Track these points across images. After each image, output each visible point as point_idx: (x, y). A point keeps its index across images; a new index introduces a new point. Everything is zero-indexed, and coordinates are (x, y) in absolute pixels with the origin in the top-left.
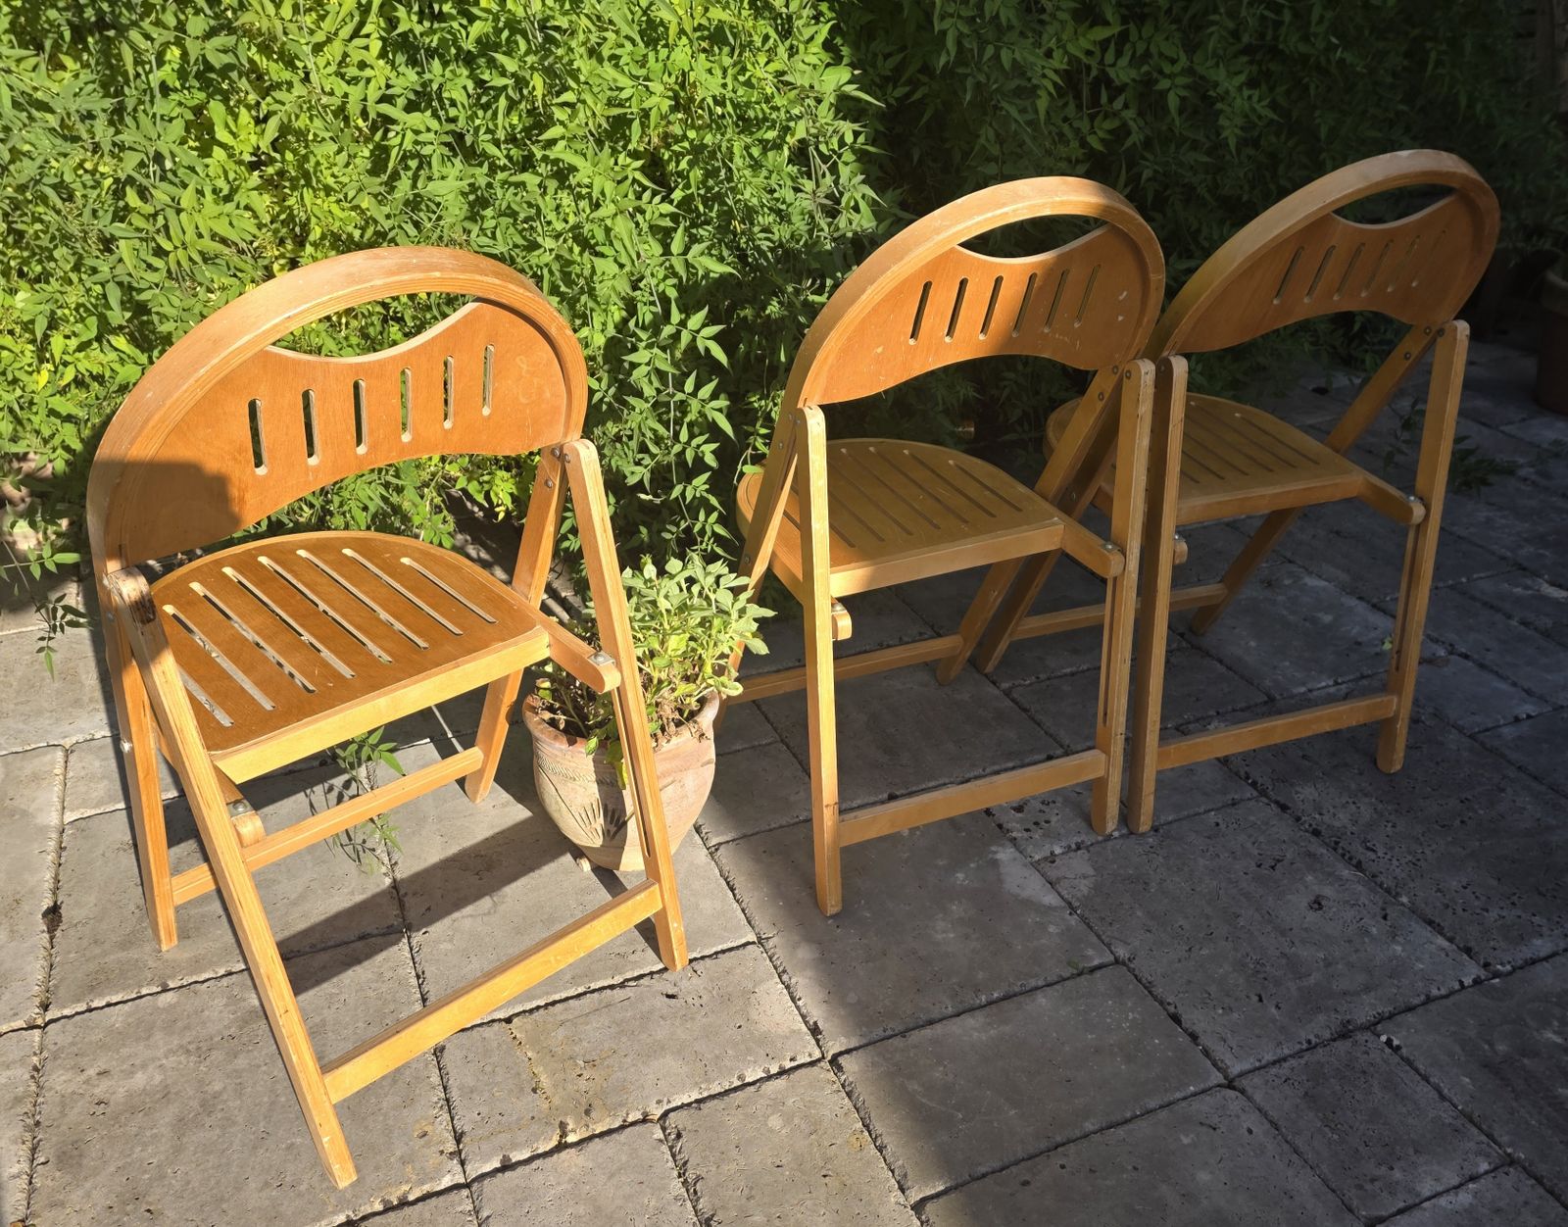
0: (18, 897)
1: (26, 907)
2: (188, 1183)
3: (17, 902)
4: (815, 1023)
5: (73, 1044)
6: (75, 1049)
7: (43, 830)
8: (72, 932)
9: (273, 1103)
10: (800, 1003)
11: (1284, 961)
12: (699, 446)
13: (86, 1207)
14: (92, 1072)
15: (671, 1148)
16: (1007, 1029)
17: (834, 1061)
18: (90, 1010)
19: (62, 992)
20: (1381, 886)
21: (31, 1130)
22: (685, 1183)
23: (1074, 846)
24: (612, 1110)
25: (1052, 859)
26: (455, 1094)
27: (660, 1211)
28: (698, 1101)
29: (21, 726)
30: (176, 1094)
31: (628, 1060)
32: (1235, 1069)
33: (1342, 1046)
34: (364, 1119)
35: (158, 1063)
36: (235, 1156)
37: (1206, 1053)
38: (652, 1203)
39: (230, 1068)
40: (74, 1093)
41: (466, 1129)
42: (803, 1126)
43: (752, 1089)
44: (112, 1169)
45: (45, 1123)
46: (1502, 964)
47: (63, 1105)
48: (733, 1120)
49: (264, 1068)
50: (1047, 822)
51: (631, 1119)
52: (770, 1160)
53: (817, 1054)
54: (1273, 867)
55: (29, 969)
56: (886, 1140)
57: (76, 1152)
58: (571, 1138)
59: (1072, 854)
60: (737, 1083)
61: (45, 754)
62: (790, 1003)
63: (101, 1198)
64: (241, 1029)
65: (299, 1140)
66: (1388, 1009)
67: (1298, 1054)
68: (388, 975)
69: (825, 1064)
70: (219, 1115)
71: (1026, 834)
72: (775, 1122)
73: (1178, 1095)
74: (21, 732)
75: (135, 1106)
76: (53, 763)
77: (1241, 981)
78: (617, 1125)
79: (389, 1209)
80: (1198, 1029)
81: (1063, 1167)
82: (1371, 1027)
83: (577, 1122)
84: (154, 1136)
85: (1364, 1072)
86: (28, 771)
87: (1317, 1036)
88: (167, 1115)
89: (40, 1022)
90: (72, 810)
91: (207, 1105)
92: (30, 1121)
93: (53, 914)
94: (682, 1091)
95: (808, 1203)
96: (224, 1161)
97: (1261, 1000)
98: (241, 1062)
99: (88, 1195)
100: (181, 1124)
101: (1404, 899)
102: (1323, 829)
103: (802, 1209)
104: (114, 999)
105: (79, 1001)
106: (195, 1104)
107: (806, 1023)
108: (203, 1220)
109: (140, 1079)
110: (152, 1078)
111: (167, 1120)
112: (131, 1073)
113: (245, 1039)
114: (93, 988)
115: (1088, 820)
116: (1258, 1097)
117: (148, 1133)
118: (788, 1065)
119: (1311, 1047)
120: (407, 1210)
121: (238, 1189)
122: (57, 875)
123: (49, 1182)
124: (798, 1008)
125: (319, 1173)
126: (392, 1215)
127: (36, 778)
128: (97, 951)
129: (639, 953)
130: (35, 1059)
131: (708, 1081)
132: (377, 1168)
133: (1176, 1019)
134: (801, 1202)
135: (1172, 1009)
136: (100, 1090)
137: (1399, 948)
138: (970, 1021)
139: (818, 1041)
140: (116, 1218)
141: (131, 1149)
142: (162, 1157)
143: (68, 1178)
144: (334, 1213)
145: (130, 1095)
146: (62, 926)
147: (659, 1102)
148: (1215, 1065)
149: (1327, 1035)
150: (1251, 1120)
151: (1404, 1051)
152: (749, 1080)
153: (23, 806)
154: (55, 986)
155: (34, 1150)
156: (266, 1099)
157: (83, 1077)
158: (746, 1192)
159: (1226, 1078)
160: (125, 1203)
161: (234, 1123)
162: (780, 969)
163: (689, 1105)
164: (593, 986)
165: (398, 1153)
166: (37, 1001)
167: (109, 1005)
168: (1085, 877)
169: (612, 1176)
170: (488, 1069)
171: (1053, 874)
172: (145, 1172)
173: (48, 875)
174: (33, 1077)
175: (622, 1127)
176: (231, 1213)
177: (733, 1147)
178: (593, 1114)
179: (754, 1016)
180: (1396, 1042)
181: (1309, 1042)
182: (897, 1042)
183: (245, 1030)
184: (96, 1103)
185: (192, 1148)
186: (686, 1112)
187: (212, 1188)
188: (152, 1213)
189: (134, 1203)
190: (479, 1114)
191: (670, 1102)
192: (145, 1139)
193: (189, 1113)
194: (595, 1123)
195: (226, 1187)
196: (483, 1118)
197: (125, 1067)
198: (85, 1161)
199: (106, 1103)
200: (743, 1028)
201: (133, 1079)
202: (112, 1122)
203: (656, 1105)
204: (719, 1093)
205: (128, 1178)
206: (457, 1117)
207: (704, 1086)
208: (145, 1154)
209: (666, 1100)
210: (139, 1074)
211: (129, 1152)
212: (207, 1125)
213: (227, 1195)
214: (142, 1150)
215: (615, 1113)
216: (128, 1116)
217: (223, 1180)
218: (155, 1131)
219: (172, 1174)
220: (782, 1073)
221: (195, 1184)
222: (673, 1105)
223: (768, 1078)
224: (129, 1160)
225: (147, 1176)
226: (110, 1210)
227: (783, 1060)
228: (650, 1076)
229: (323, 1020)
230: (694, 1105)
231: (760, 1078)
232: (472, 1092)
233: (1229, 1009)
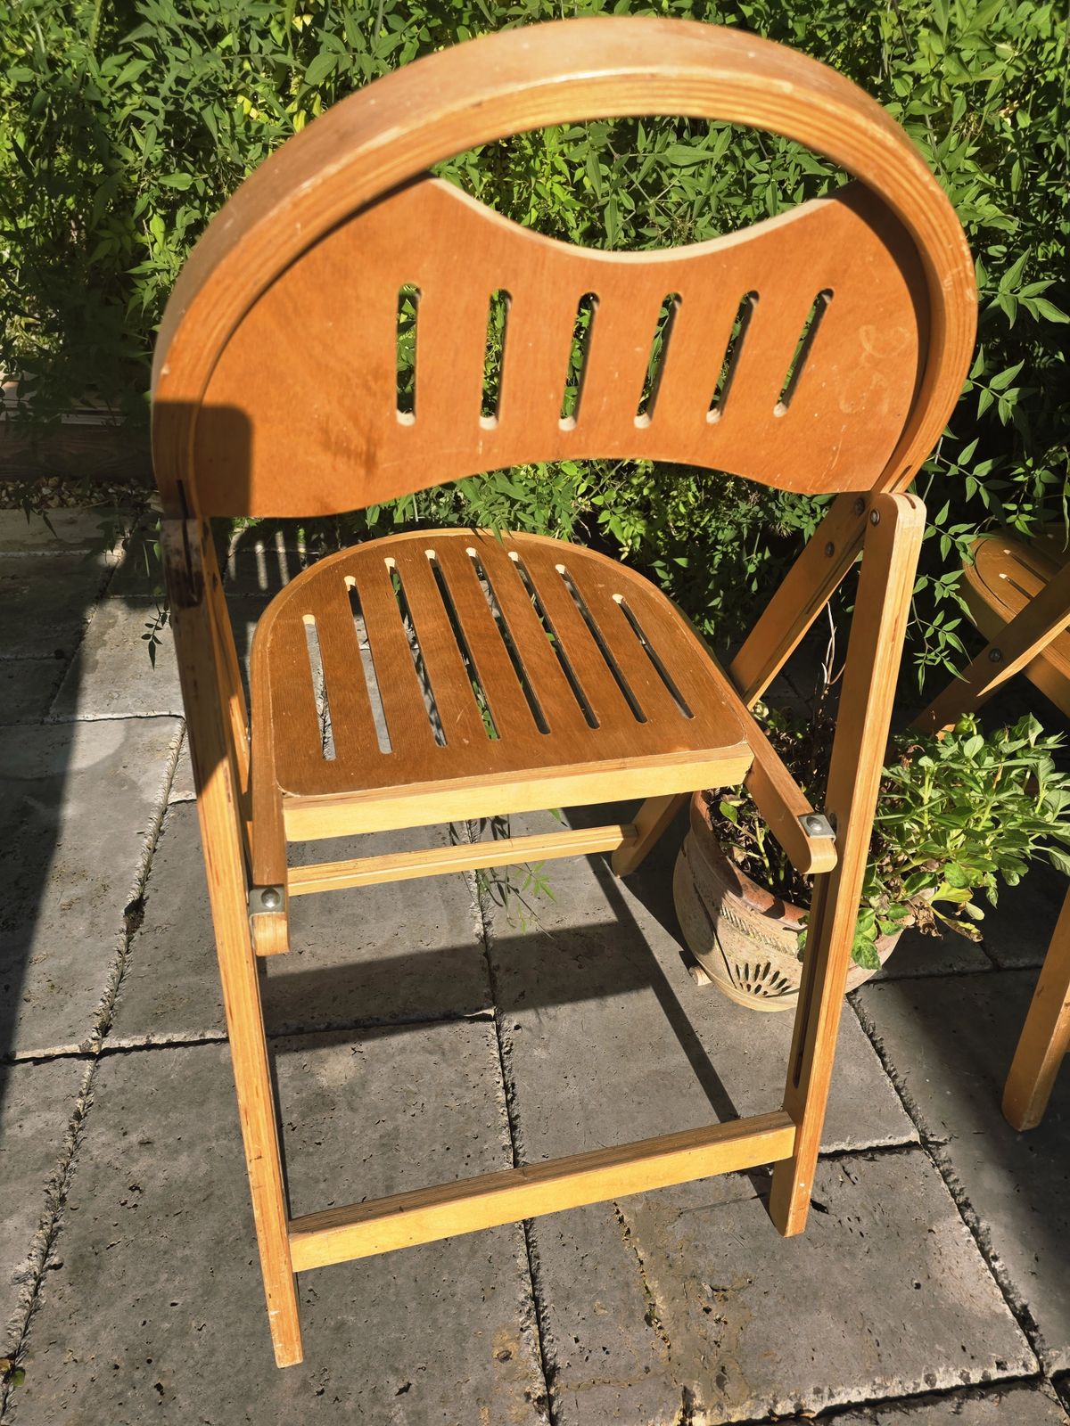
0: (107, 882)
1: (112, 896)
2: (212, 1352)
3: (105, 888)
4: (1025, 1307)
5: (123, 1091)
6: (122, 1099)
7: (147, 807)
8: (150, 937)
10: (996, 1265)
12: (957, 535)
13: (89, 1357)
14: (134, 1138)
17: (1059, 1381)
18: (149, 1047)
19: (125, 1015)
21: (54, 1208)
24: (753, 1388)
26: (547, 1295)
28: (869, 1403)
29: (150, 690)
30: (220, 1198)
31: (769, 1301)
34: (433, 1306)
35: (207, 1145)
40: (109, 1165)
41: (560, 1362)
43: (948, 1406)
44: (129, 1300)
45: (70, 1203)
47: (95, 1180)
49: (322, 1186)
51: (779, 1411)
53: (1034, 1368)
55: (98, 976)
57: (94, 1261)
60: (924, 1387)
61: (167, 723)
62: (983, 1264)
63: (108, 1348)
64: (303, 1116)
68: (474, 1078)
69: (1048, 1388)
74: (148, 695)
76: (170, 735)
78: (760, 1415)
83: (706, 1397)
84: (185, 1260)
86: (146, 739)
88: (205, 1231)
89: (95, 1049)
90: (178, 791)
92: (55, 1194)
93: (136, 910)
94: (849, 1382)
99: (94, 1338)
104: (177, 1038)
105: (139, 1031)
107: (1009, 1301)
109: (183, 1165)
110: (196, 1165)
111: (203, 1237)
112: (174, 1153)
113: (306, 1135)
114: (157, 1019)
117: (179, 1254)
118: (996, 1374)
122: (149, 862)
123: (55, 1301)
124: (993, 1270)
125: (370, 1386)
127: (152, 748)
128: (170, 968)
130: (80, 1101)
132: (444, 1400)
136: (140, 1166)
139: (1031, 1341)
140: (119, 1388)
141: (157, 1273)
142: (189, 1299)
143: (78, 1301)
145: (169, 1185)
146: (142, 929)
147: (817, 1391)
152: (940, 1385)
153: (134, 778)
154: (120, 1004)
155: (51, 1238)
157: (122, 1144)
160: (135, 1365)
162: (961, 1199)
163: (858, 1406)
165: (472, 1382)
166: (97, 1022)
167: (170, 1045)
170: (589, 1263)
172: (166, 1317)
173: (141, 862)
174: (72, 1128)
178: (728, 1387)
179: (936, 1272)
183: (308, 1120)
184: (131, 1189)
185: (225, 1294)
186: (856, 1422)
187: (238, 1372)
188: (162, 1394)
189: (145, 1369)
190: (577, 1340)
191: (831, 1395)
192: (174, 1262)
193: (229, 1235)
194: (732, 1405)
195: (256, 1376)
196: (582, 1350)
197: (170, 1140)
198: (102, 1279)
199: (141, 1192)
200: (924, 1290)
201: (176, 1163)
202: (142, 1223)
203: (813, 1397)
204: (900, 1398)
205: (145, 1323)
206: (548, 1337)
207: (878, 1380)
208: (170, 1286)
209: (826, 1390)
210: (184, 1158)
211: (153, 1279)
212: (247, 1260)
213: (255, 1390)
214: (167, 1280)
215: (757, 1396)
216: (161, 1218)
217: (254, 1361)
218: (187, 1252)
219: (195, 1332)
220: (987, 1386)
221: (220, 1357)
222: (836, 1401)
223: (968, 1391)
224: (151, 1291)
225: (167, 1325)
226: (115, 1372)
227: (986, 1363)
228: (803, 1341)
229: (396, 1129)
230: (867, 1411)
231: (958, 1388)
232: (568, 1298)
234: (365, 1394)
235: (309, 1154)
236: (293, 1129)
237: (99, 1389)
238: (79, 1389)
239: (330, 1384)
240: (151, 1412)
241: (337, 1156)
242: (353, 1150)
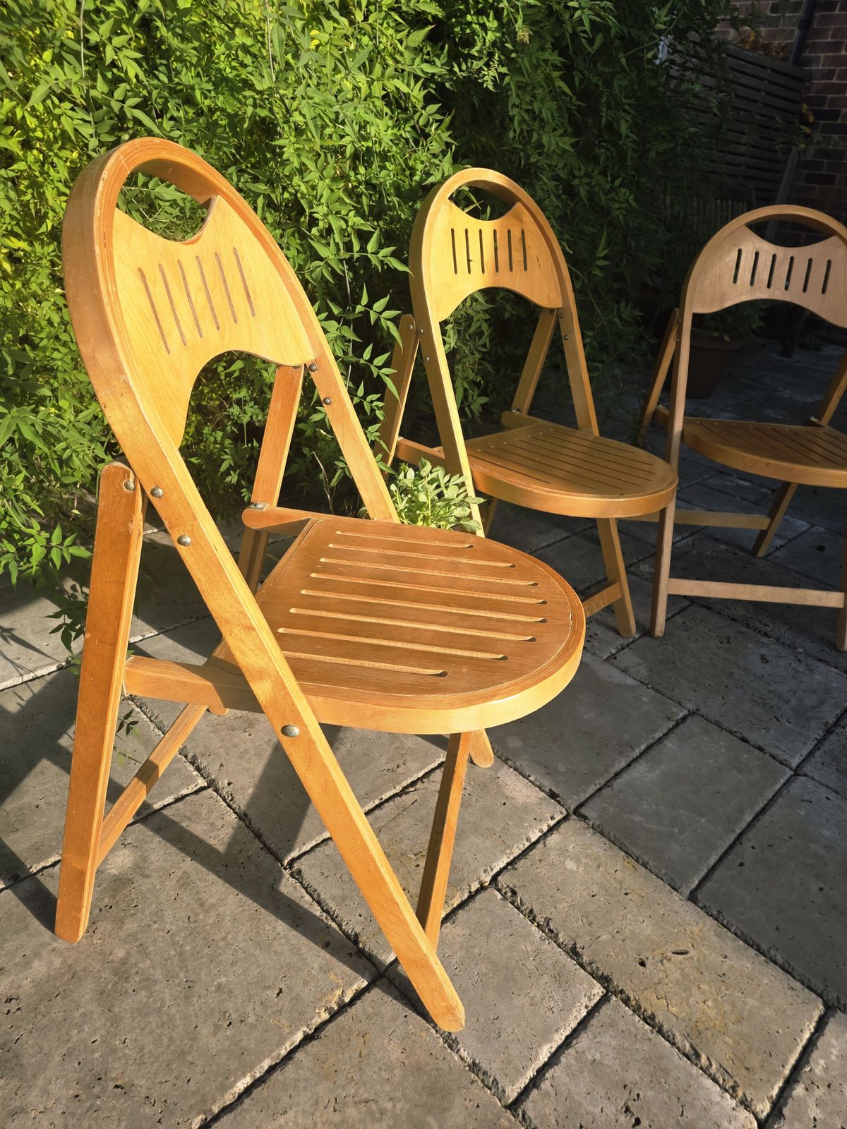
2: (142, 1048)
4: (550, 790)
9: (181, 954)
10: (531, 778)
11: (772, 695)
13: (50, 1104)
15: (512, 903)
16: (663, 767)
17: (576, 812)
20: (784, 643)
22: (539, 926)
23: (620, 647)
24: (456, 887)
25: (613, 657)
26: (332, 905)
27: (537, 952)
28: (508, 864)
30: (84, 970)
32: (795, 762)
33: (833, 737)
34: (270, 946)
35: (50, 948)
36: (174, 1010)
37: (773, 757)
38: (529, 948)
39: (123, 934)
41: (357, 930)
42: (590, 863)
43: (540, 846)
44: (58, 1058)
48: (543, 872)
49: (155, 926)
50: (596, 635)
51: (473, 889)
52: (585, 893)
53: (565, 812)
54: (728, 642)
56: (646, 858)
57: (10, 1055)
59: (622, 652)
60: (527, 844)
62: (526, 781)
63: (61, 1091)
65: (223, 980)
67: (817, 748)
68: (219, 823)
69: (573, 817)
70: (137, 978)
72: (570, 865)
73: (778, 787)
77: (760, 711)
78: (466, 896)
79: (334, 1016)
80: (761, 743)
81: (753, 848)
82: (838, 724)
84: (84, 1015)
87: (817, 735)
88: (86, 993)
91: (122, 971)
94: (496, 859)
95: (629, 916)
96: (165, 1018)
97: (778, 720)
98: (131, 926)
99: (46, 1092)
100: (105, 997)
101: (801, 650)
102: (735, 617)
103: (628, 922)
106: (106, 974)
107: (543, 791)
108: (176, 1078)
109: (39, 968)
110: (51, 963)
111: (87, 997)
112: (26, 963)
115: (617, 631)
116: (816, 777)
117: (77, 1015)
118: (552, 823)
119: (820, 742)
120: (352, 1011)
121: (194, 1040)
124: (531, 781)
125: (258, 1003)
126: (340, 1019)
129: (402, 766)
131: (511, 847)
132: (306, 983)
133: (744, 740)
134: (624, 917)
135: (739, 735)
137: (818, 677)
138: (641, 767)
139: (559, 802)
140: (88, 1104)
141: (67, 1034)
142: (103, 1032)
143: (15, 1083)
144: (292, 1033)
145: (37, 984)
147: (485, 871)
148: (781, 763)
149: (822, 733)
150: (823, 792)
152: (533, 840)
156: (173, 952)
158: (585, 920)
159: (791, 769)
160: (90, 1087)
161: (155, 982)
162: (504, 758)
163: (505, 868)
164: (385, 797)
165: (316, 966)
168: (640, 665)
169: (488, 936)
171: (622, 665)
172: (93, 1051)
175: (472, 897)
176: (200, 1063)
177: (555, 890)
179: (510, 795)
181: (816, 739)
182: (606, 791)
183: (118, 898)
184: (6, 1002)
185: (128, 1016)
186: (508, 874)
187: (168, 1047)
188: (122, 1088)
189: (99, 1084)
190: (360, 916)
191: (492, 869)
192: (76, 1021)
193: (107, 985)
194: (451, 899)
195: (181, 1041)
196: (366, 918)
197: (17, 960)
198: (24, 1061)
199: (17, 999)
200: (507, 804)
201: (32, 970)
202: (33, 1015)
203: (484, 875)
204: (520, 855)
205: (79, 1063)
206: (344, 924)
207: (508, 852)
208: (84, 1035)
209: (489, 868)
210: (36, 963)
211: (67, 1038)
212: (130, 991)
213: (186, 1049)
214: (79, 1032)
215: (461, 889)
216: (46, 1004)
217: (174, 1035)
218: (82, 1010)
219: (122, 1046)
220: (551, 830)
221: (149, 1047)
222: (495, 871)
223: (545, 835)
224: (70, 1045)
225: (97, 1055)
226: (78, 1099)
227: (547, 820)
228: (468, 854)
229: (185, 873)
230: (509, 867)
231: (540, 837)
232: (344, 900)
233: (767, 729)
234: (258, 1008)
235: (132, 915)
236: (111, 907)
237: (73, 1115)
238: (56, 1122)
239: (233, 1016)
240: (122, 1100)
241: (154, 906)
242: (163, 897)
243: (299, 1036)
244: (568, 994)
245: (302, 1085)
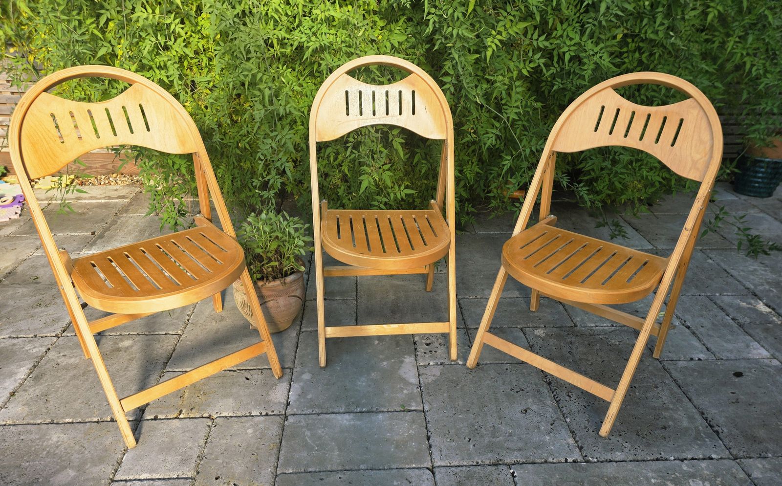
4: (290, 402)
5: (63, 344)
6: (62, 346)
10: (290, 393)
11: (492, 429)
14: (62, 354)
15: (210, 429)
16: (358, 423)
17: (288, 416)
20: (562, 412)
21: (34, 367)
22: (206, 442)
23: (439, 363)
24: (199, 411)
25: (427, 366)
27: (190, 448)
28: (230, 417)
31: (217, 396)
32: (438, 464)
33: (490, 469)
37: (431, 454)
38: (190, 445)
40: (53, 359)
42: (258, 435)
43: (251, 418)
44: (46, 385)
45: (39, 366)
46: (593, 458)
47: (47, 362)
48: (236, 426)
50: (435, 352)
51: (204, 415)
52: (238, 443)
54: (517, 392)
55: (67, 319)
56: (284, 449)
57: (40, 377)
58: (181, 416)
59: (436, 366)
60: (248, 414)
62: (286, 392)
63: (37, 392)
65: (101, 391)
66: (522, 460)
67: (469, 466)
68: (165, 347)
69: (282, 417)
71: (423, 354)
72: (250, 431)
73: (407, 466)
75: (66, 368)
77: (467, 431)
78: (198, 416)
79: (112, 421)
80: (436, 444)
81: (340, 478)
82: (509, 466)
83: (186, 411)
85: (491, 481)
87: (482, 461)
88: (72, 373)
89: (60, 336)
92: (36, 364)
94: (227, 411)
95: (240, 461)
96: (77, 391)
97: (469, 441)
99: (35, 390)
100: (74, 377)
101: (568, 420)
107: (287, 400)
108: (58, 407)
110: (76, 360)
112: (71, 358)
113: (109, 356)
116: (438, 477)
117: (63, 377)
118: (269, 413)
119: (478, 465)
121: (74, 401)
123: (28, 383)
124: (288, 394)
130: (50, 346)
131: (239, 411)
133: (428, 438)
134: (238, 460)
135: (429, 434)
136: (60, 360)
137: (548, 438)
138: (347, 416)
139: (286, 408)
140: (37, 399)
141: (55, 380)
142: (61, 385)
143: (33, 384)
144: (94, 417)
145: (66, 364)
147: (218, 413)
148: (431, 459)
149: (487, 462)
150: (428, 484)
151: (516, 479)
152: (252, 414)
155: (31, 372)
157: (58, 355)
158: (222, 451)
159: (431, 466)
160: (42, 396)
162: (292, 380)
163: (227, 417)
166: (63, 329)
168: (434, 376)
169: (184, 432)
171: (423, 372)
174: (46, 351)
175: (199, 418)
176: (67, 408)
177: (229, 435)
178: (193, 411)
179: (270, 393)
180: (515, 474)
181: (478, 463)
182: (314, 416)
184: (56, 364)
185: (71, 385)
186: (224, 419)
187: (67, 399)
188: (47, 401)
189: (45, 397)
192: (61, 378)
195: (72, 400)
198: (41, 380)
199: (59, 365)
200: (263, 396)
202: (56, 371)
203: (215, 413)
204: (239, 416)
205: (48, 389)
207: (235, 411)
208: (58, 383)
213: (70, 402)
215: (199, 413)
216: (61, 370)
217: (72, 397)
218: (65, 377)
219: (60, 391)
220: (266, 415)
221: (64, 396)
222: (221, 415)
223: (260, 416)
224: (52, 383)
225: (53, 389)
226: (37, 396)
227: (269, 411)
228: (220, 403)
229: (135, 357)
231: (257, 415)
233: (452, 440)
236: (106, 355)
237: (32, 399)
238: (27, 398)
241: (115, 361)
242: (121, 360)
243: (96, 419)
244: (178, 467)
245: (78, 431)
